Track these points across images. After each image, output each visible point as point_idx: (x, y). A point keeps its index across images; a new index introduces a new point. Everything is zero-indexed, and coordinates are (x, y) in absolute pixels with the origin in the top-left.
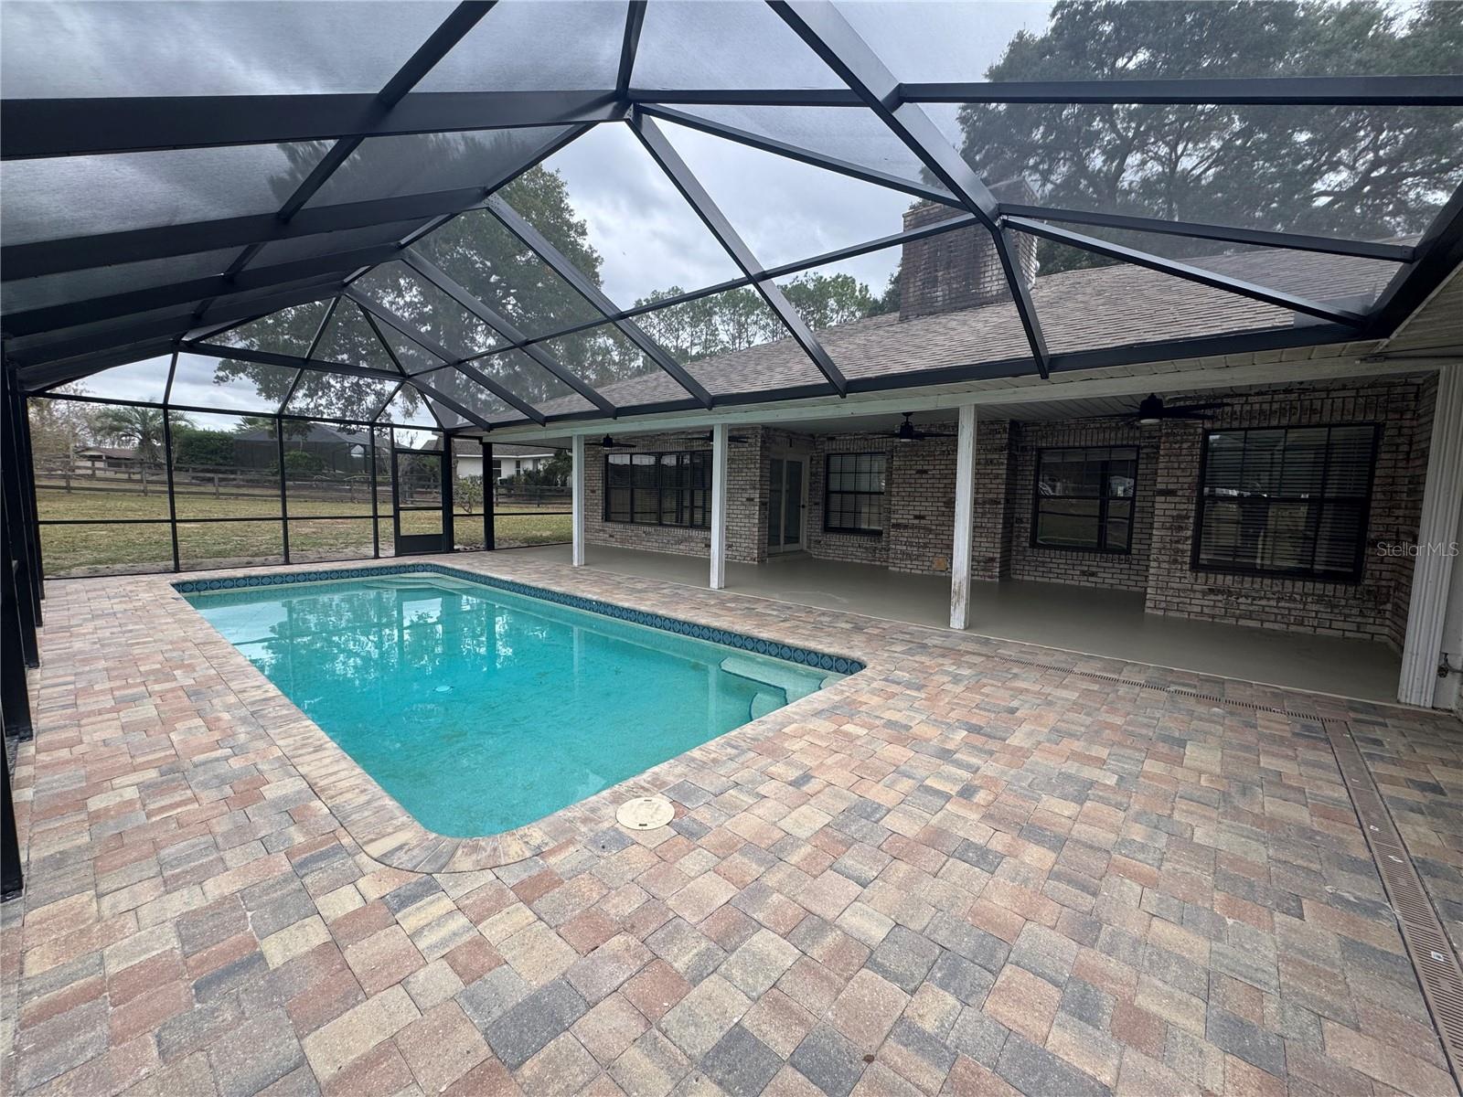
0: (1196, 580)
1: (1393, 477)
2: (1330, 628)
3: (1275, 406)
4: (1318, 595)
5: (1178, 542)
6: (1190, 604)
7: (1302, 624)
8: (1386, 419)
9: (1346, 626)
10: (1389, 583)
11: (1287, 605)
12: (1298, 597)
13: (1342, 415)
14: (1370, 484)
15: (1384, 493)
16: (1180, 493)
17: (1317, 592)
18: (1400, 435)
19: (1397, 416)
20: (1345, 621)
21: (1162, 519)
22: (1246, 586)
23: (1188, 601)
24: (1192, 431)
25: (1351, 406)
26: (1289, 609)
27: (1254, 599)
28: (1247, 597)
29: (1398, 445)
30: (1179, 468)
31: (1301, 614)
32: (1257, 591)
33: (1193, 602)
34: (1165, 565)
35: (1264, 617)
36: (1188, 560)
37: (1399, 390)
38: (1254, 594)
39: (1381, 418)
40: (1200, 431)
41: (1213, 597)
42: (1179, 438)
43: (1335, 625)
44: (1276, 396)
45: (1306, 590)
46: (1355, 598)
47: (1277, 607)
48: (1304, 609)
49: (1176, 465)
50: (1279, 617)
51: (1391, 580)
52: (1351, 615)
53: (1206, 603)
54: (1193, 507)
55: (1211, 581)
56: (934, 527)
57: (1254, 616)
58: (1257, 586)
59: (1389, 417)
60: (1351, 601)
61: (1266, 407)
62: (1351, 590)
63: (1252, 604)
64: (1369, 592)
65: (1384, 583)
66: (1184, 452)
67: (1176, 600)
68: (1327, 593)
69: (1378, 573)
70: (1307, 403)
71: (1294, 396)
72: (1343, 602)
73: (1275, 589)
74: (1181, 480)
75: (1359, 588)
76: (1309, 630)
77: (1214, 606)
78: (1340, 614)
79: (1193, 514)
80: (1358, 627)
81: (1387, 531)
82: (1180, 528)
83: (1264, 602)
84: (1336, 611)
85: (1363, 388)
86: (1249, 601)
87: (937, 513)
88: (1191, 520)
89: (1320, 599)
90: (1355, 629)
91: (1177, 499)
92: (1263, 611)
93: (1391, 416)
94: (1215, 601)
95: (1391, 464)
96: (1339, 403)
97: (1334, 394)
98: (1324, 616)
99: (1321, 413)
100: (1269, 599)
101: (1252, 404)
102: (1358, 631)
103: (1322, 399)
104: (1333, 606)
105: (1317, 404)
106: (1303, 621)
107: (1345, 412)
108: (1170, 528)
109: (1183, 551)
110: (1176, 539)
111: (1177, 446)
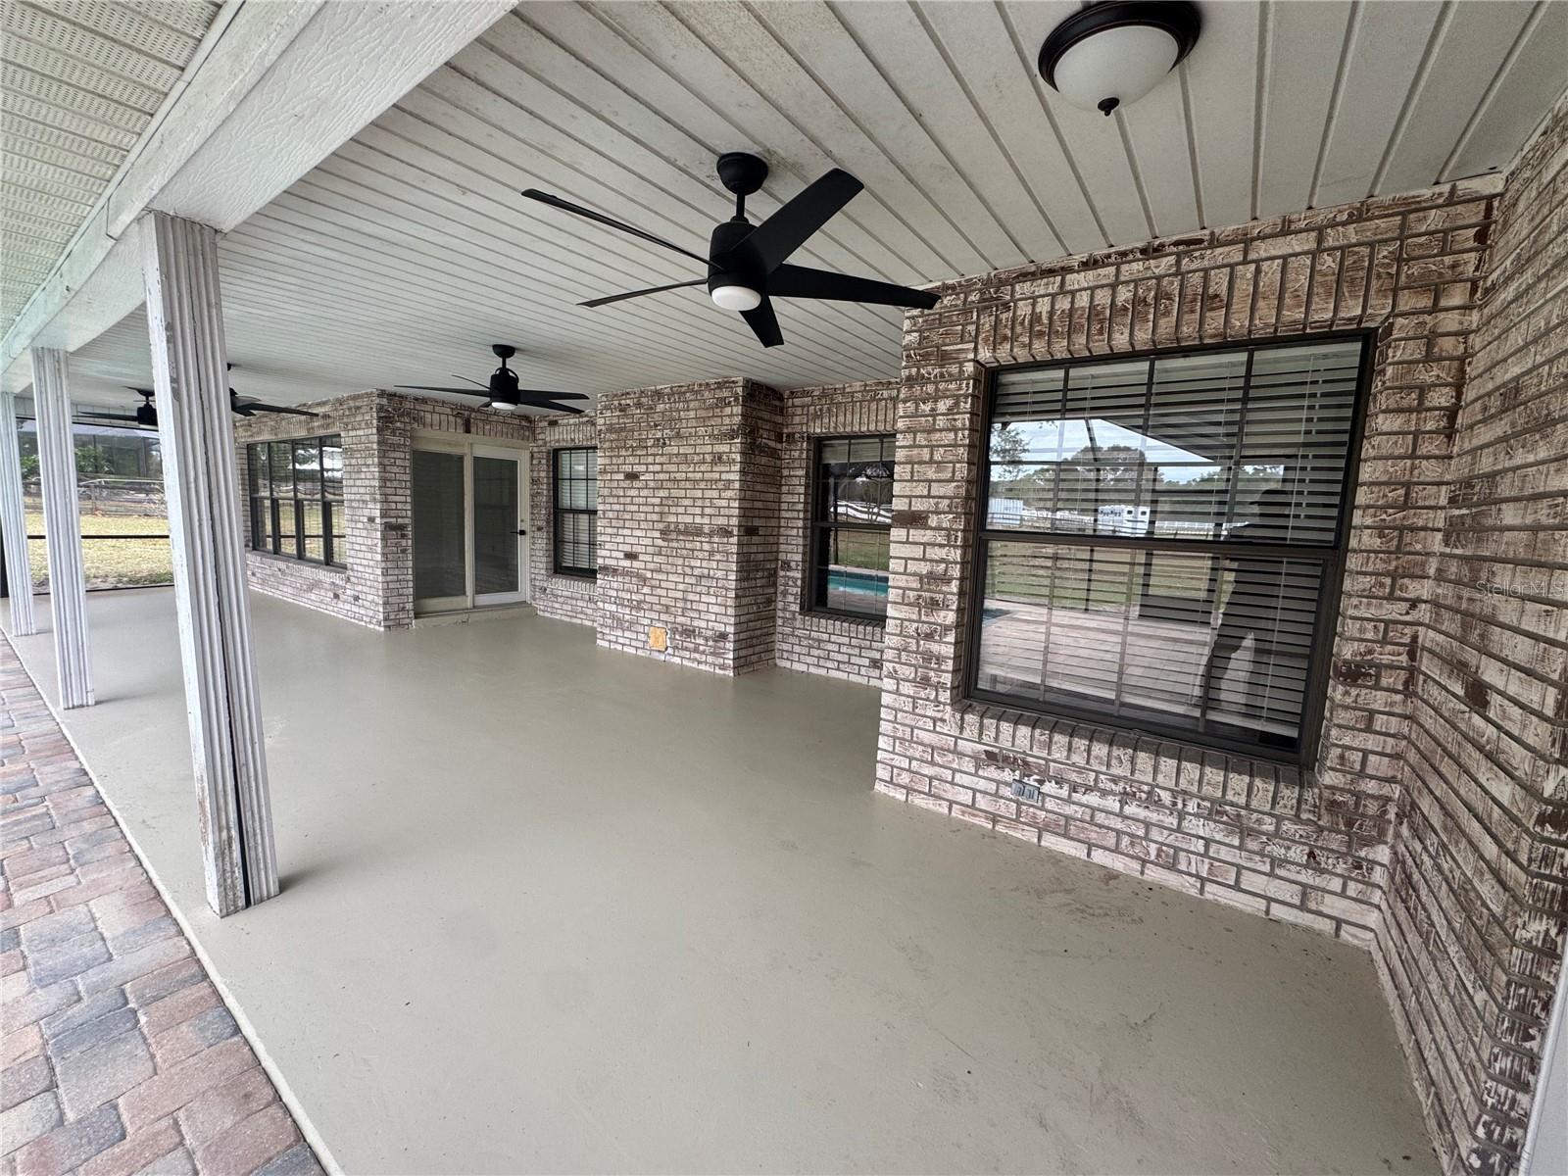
0: (962, 728)
1: (1408, 485)
2: (1237, 887)
3: (1124, 294)
4: (1213, 801)
5: (929, 636)
6: (952, 783)
7: (1172, 867)
8: (1393, 314)
9: (1275, 888)
10: (1386, 790)
11: (1142, 813)
12: (1166, 797)
13: (1279, 309)
14: (1346, 504)
15: (1380, 530)
16: (933, 521)
17: (1207, 790)
18: (1429, 358)
19: (1425, 302)
20: (1271, 874)
21: (902, 581)
22: (1056, 756)
23: (947, 774)
24: (954, 369)
25: (1304, 281)
26: (1148, 825)
27: (1074, 789)
28: (1059, 782)
29: (1423, 390)
30: (931, 461)
31: (1171, 840)
32: (1080, 770)
33: (958, 778)
34: (907, 689)
35: (1093, 835)
36: (947, 679)
37: (1434, 219)
38: (1074, 777)
39: (1380, 307)
40: (969, 368)
41: (992, 772)
42: (930, 388)
43: (1249, 881)
44: (1125, 268)
45: (1183, 784)
46: (1297, 818)
47: (1121, 815)
48: (1179, 830)
49: (925, 454)
50: (1126, 840)
51: (1392, 780)
52: (1284, 862)
53: (982, 784)
54: (956, 555)
55: (989, 735)
56: (649, 575)
57: (1073, 830)
58: (1077, 758)
59: (1402, 307)
60: (1287, 826)
61: (1103, 298)
62: (1289, 794)
63: (1069, 801)
64: (1333, 806)
65: (1371, 787)
66: (941, 422)
67: (928, 770)
68: (1230, 796)
69: (1357, 757)
70: (1196, 279)
71: (1165, 264)
72: (1269, 825)
73: (1116, 771)
74: (936, 490)
75: (1308, 795)
76: (1190, 886)
77: (996, 795)
78: (1261, 853)
79: (956, 572)
80: (1304, 896)
81: (1384, 642)
82: (934, 605)
83: (1093, 799)
84: (1252, 845)
85: (1334, 224)
86: (1064, 792)
87: (650, 550)
88: (954, 587)
89: (1214, 811)
90: (1297, 901)
91: (927, 536)
92: (1092, 822)
93: (1407, 302)
94: (998, 782)
95: (1403, 445)
96: (1272, 271)
97: (1261, 250)
98: (1224, 853)
99: (1228, 306)
100: (1104, 793)
101: (1073, 293)
102: (1302, 907)
103: (1232, 266)
104: (1246, 832)
105: (1219, 283)
106: (1175, 857)
107: (1288, 301)
108: (916, 604)
109: (940, 659)
110: (925, 628)
111: (926, 408)
